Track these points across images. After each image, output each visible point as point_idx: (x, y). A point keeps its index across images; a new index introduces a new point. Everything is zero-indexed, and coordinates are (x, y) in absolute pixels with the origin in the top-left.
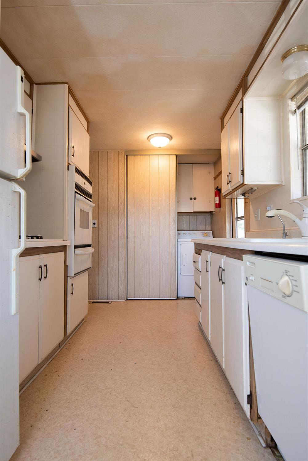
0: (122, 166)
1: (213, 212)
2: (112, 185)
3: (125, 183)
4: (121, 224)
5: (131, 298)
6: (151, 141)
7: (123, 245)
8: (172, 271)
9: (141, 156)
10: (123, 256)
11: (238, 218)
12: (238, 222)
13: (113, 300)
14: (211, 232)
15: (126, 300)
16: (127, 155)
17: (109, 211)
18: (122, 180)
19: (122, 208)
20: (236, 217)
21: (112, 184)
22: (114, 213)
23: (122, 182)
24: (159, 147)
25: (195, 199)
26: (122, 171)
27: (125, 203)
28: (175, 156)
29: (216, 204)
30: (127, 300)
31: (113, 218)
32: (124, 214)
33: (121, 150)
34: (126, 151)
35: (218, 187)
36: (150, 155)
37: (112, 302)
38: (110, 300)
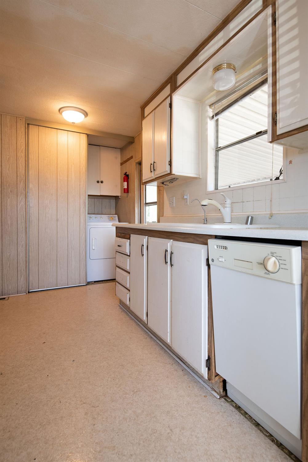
0: (22, 136)
1: (119, 196)
2: (8, 157)
3: (25, 157)
4: (21, 204)
5: (34, 289)
6: (63, 113)
7: (23, 230)
8: (82, 256)
9: (47, 128)
10: (23, 242)
11: (146, 204)
12: (147, 207)
13: (9, 295)
14: (117, 216)
15: (27, 292)
16: (29, 124)
17: (4, 189)
18: (22, 152)
19: (21, 185)
20: (144, 202)
21: (8, 155)
22: (11, 192)
23: (22, 155)
24: (73, 123)
25: (102, 182)
26: (22, 143)
27: (25, 180)
28: (85, 135)
29: (125, 189)
30: (29, 292)
31: (9, 198)
32: (24, 193)
33: (21, 117)
34: (27, 119)
35: (126, 173)
36: (57, 129)
37: (9, 297)
38: (5, 296)
